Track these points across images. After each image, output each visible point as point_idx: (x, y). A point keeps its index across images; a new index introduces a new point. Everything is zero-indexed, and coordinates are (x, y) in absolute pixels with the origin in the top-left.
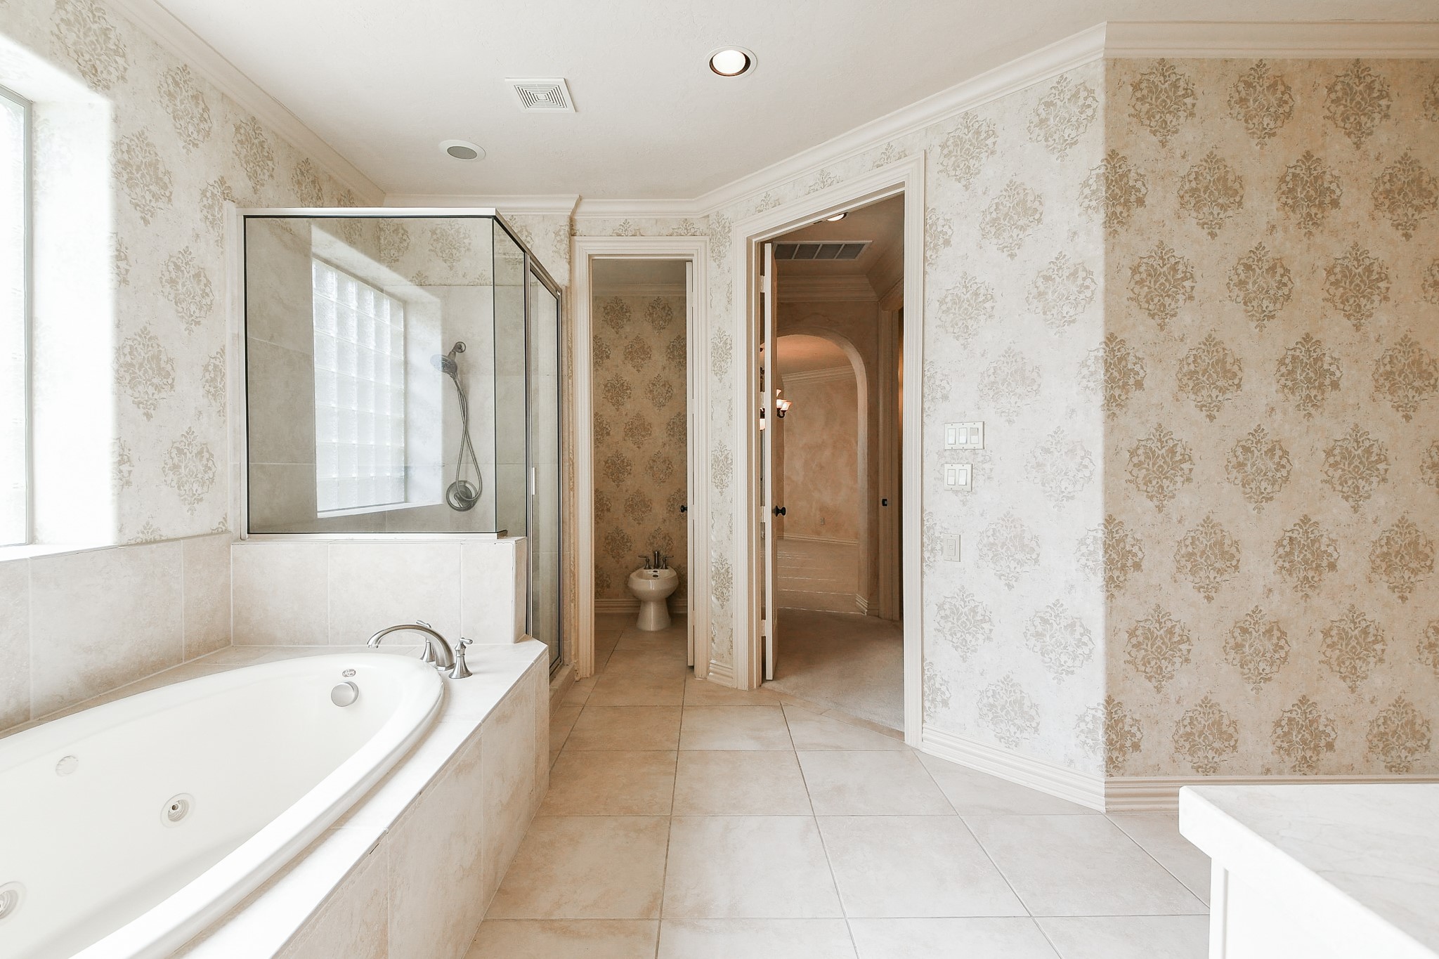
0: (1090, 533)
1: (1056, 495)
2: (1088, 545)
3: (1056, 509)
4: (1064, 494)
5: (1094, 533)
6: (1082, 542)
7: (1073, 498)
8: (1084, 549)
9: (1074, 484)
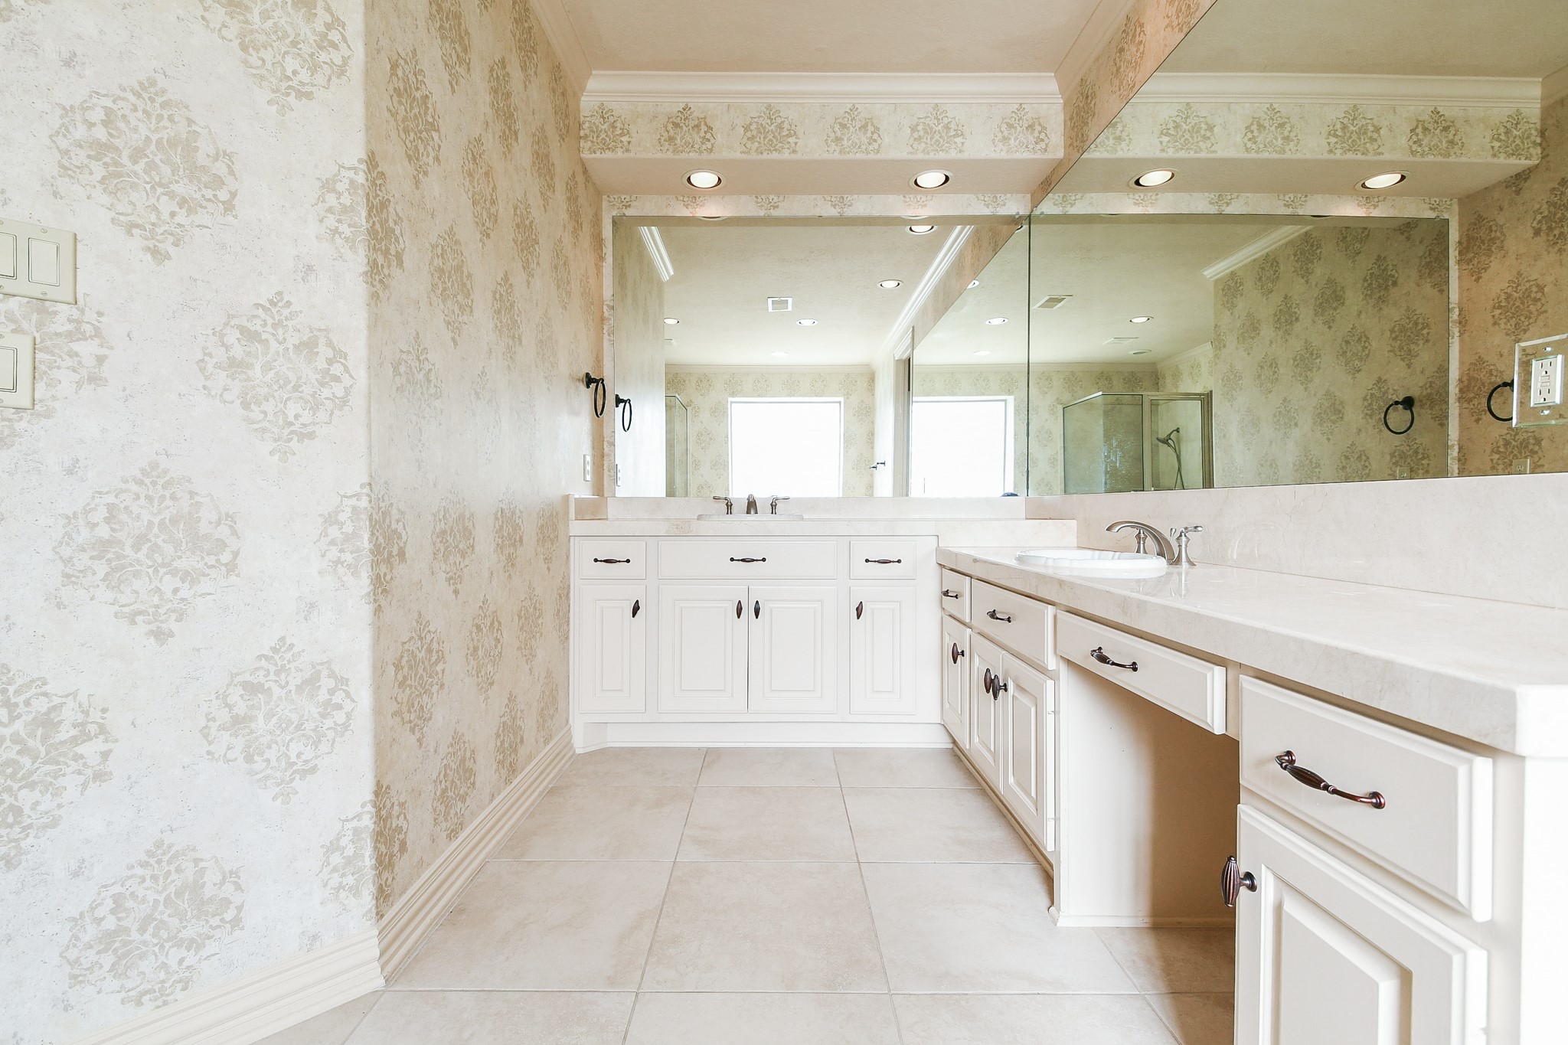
0: (346, 502)
1: (275, 430)
2: (343, 524)
3: (277, 457)
4: (292, 428)
5: (354, 502)
6: (331, 519)
7: (311, 436)
8: (334, 532)
9: (315, 409)
